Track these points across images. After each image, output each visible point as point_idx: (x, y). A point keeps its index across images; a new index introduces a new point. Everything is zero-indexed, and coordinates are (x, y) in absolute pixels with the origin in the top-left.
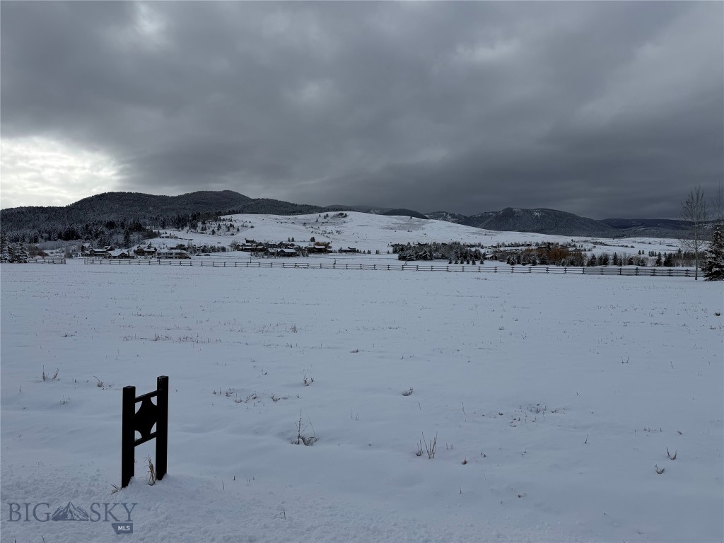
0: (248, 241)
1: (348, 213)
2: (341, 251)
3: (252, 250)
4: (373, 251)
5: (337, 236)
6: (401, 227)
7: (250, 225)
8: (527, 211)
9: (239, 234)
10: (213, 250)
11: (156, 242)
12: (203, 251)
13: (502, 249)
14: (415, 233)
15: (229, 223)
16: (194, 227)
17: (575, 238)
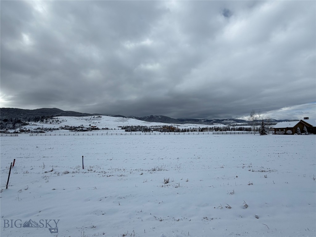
0: (66, 126)
1: (102, 116)
2: (103, 129)
3: (69, 129)
4: (113, 129)
5: (99, 124)
6: (121, 121)
7: (65, 120)
8: (157, 116)
9: (61, 124)
10: (54, 129)
12: (50, 130)
13: (152, 127)
14: (125, 123)
15: (57, 120)
16: (42, 121)
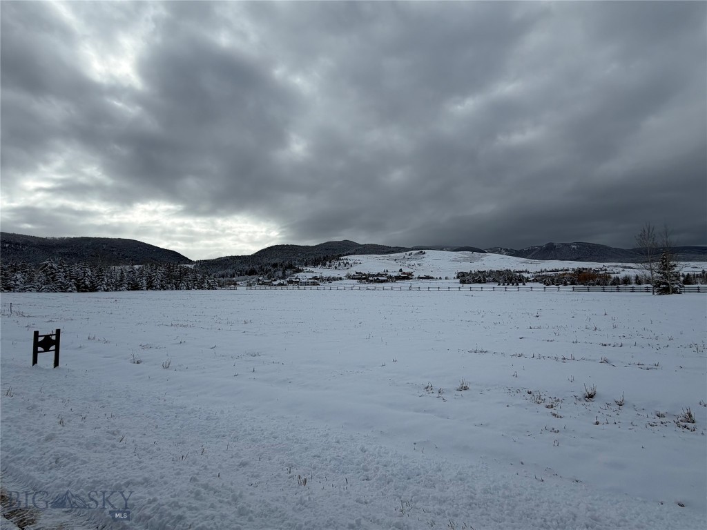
0: (357, 273)
1: (426, 251)
2: (419, 278)
3: (358, 279)
4: (443, 277)
5: (419, 267)
6: (466, 260)
7: (359, 262)
8: (566, 244)
9: (352, 269)
10: (334, 279)
11: (300, 275)
12: (328, 280)
13: (544, 274)
14: (475, 263)
15: (345, 261)
16: (324, 264)
17: (606, 264)
